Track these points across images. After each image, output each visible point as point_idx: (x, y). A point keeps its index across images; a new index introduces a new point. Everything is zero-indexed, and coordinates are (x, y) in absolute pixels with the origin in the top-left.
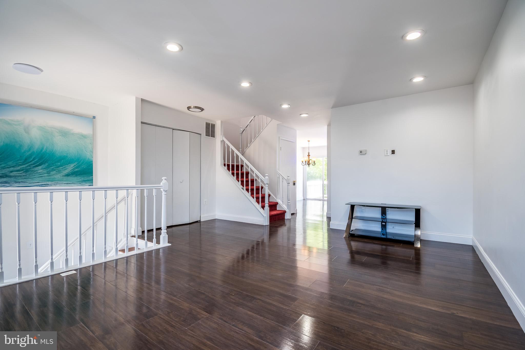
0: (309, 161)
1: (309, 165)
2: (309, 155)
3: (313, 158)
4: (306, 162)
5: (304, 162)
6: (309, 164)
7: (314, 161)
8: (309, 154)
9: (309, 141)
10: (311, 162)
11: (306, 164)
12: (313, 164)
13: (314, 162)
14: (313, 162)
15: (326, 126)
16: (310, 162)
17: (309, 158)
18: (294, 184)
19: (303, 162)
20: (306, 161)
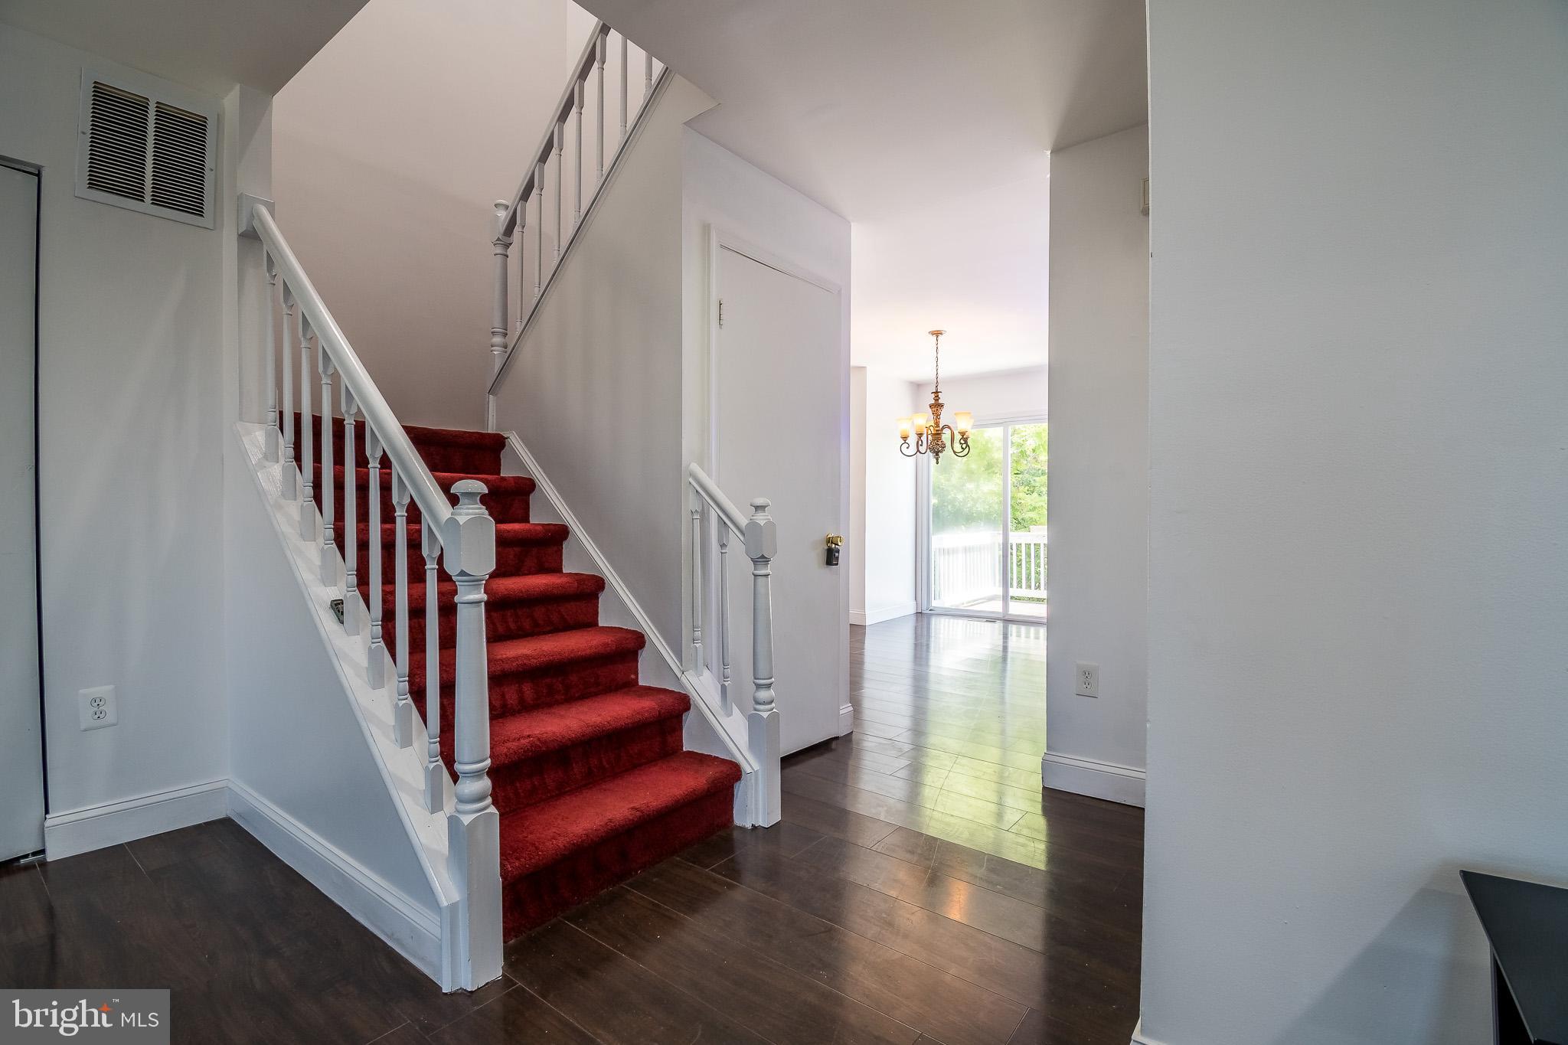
0: (937, 435)
1: (937, 453)
2: (937, 406)
3: (957, 419)
4: (924, 438)
5: (912, 440)
6: (937, 449)
7: (963, 434)
8: (937, 398)
9: (937, 334)
10: (946, 437)
11: (923, 449)
12: (957, 447)
13: (965, 439)
14: (958, 437)
15: (1049, 152)
16: (943, 436)
17: (937, 416)
18: (831, 557)
19: (905, 438)
20: (920, 435)
